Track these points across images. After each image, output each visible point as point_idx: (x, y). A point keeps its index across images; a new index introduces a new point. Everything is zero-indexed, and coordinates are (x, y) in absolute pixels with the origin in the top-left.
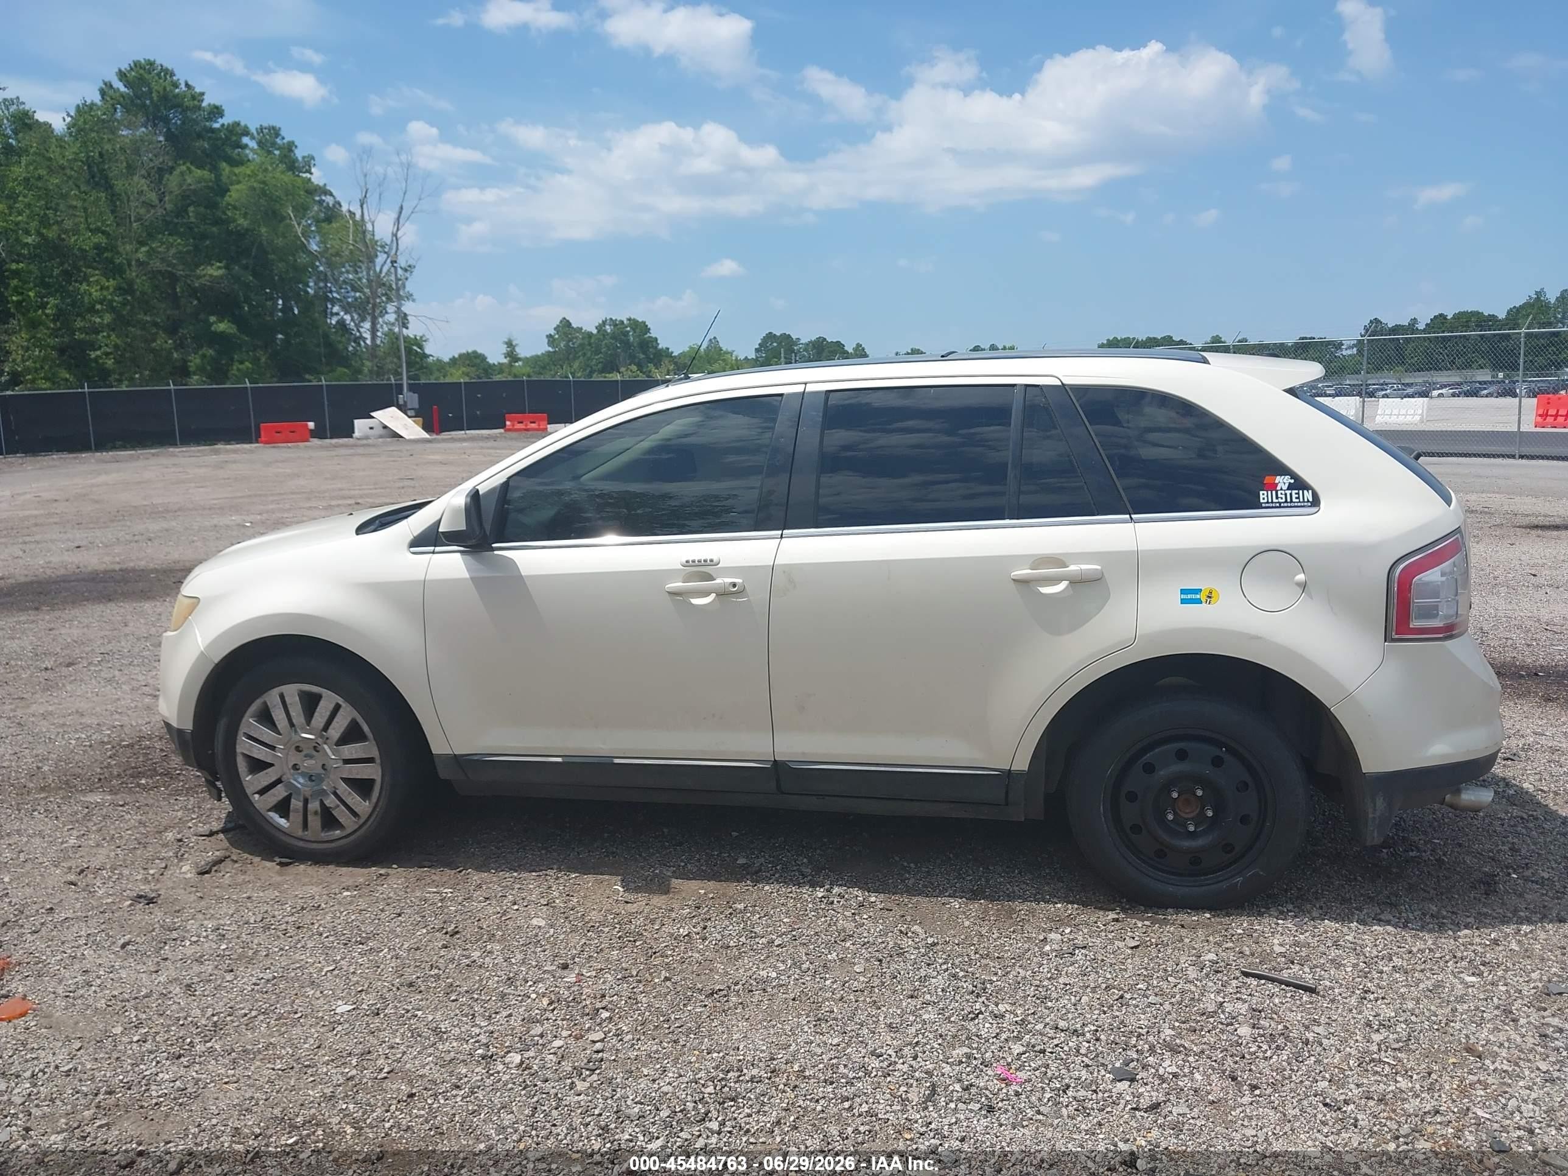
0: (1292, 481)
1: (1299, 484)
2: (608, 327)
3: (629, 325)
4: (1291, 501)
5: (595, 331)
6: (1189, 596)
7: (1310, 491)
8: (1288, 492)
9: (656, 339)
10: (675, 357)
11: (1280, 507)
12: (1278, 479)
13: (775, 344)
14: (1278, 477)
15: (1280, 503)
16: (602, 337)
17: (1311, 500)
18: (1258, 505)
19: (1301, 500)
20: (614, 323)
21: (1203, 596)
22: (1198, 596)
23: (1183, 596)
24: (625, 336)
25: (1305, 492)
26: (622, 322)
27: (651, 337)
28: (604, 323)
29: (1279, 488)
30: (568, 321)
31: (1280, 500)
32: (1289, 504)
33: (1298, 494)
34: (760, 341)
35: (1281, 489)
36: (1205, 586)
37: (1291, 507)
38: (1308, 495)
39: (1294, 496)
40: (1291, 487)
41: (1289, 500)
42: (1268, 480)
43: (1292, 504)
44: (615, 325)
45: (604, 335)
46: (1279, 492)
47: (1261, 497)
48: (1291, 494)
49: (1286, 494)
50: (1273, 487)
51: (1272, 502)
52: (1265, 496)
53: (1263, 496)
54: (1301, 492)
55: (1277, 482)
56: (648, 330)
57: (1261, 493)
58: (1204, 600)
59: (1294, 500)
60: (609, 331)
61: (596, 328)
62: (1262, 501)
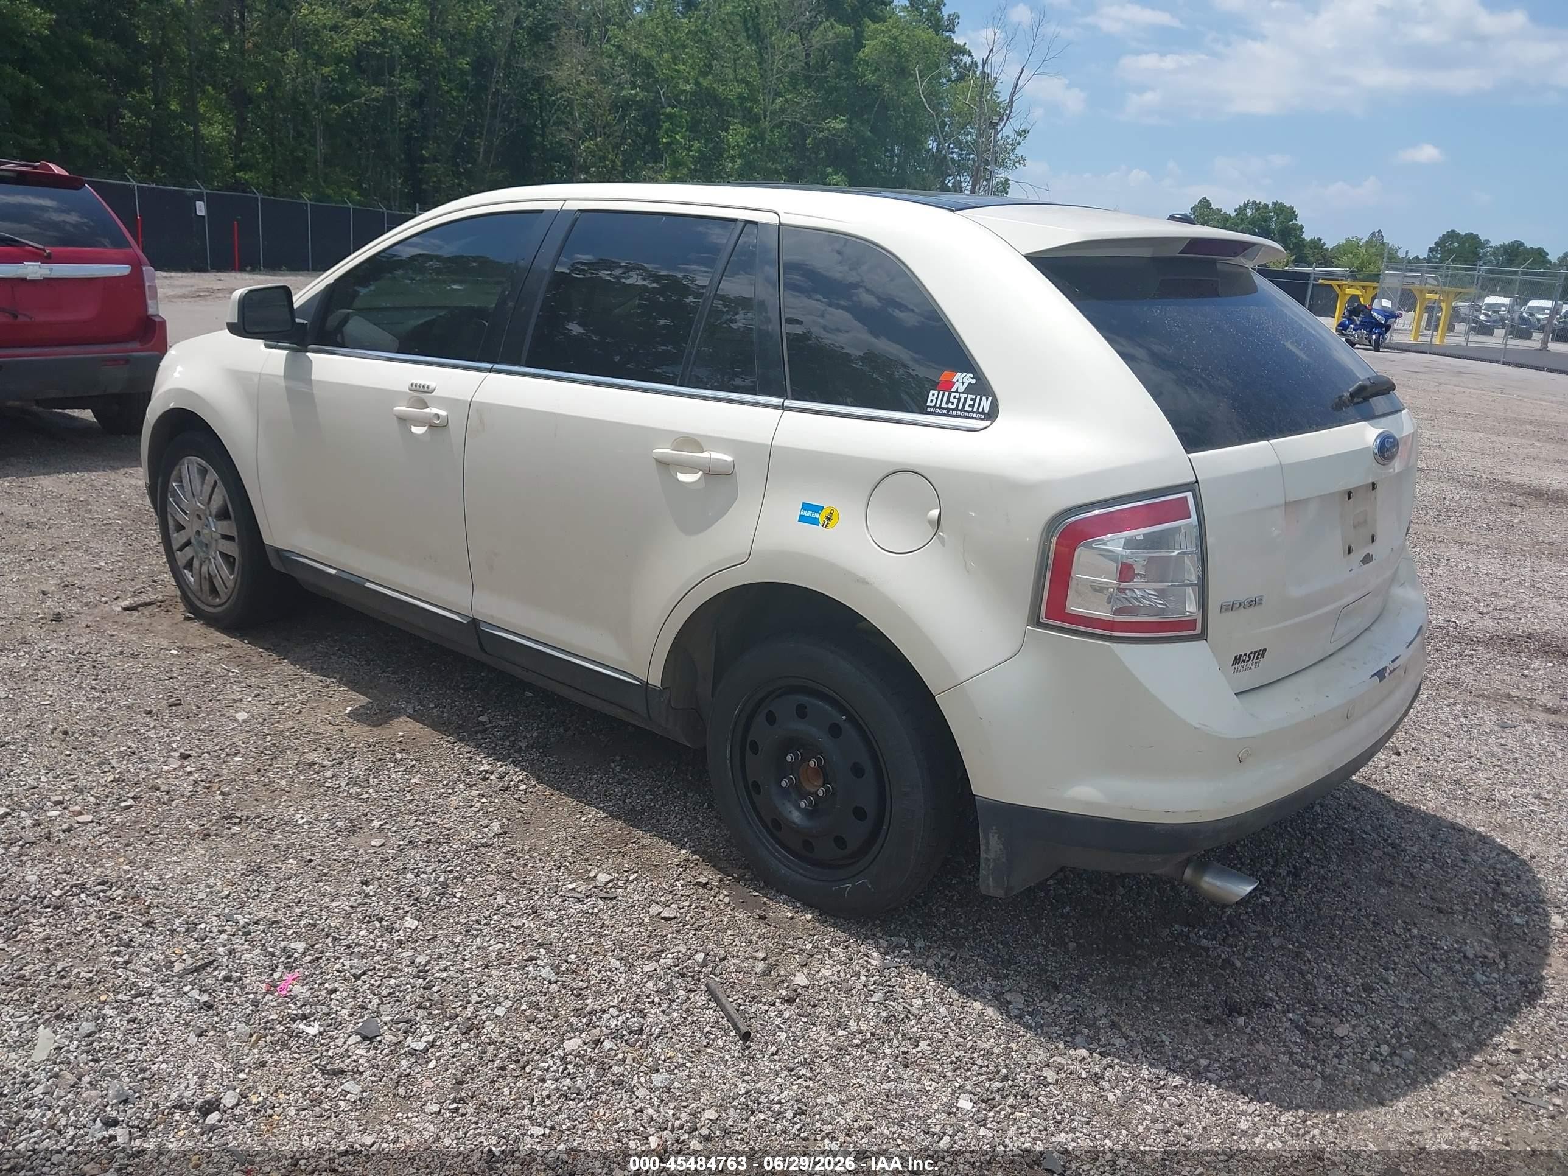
0: (973, 382)
1: (981, 387)
2: (1248, 210)
3: (1274, 210)
4: (963, 410)
5: (1233, 214)
6: (809, 513)
7: (990, 399)
8: (963, 396)
9: (1302, 227)
10: (1327, 249)
11: (947, 415)
12: (959, 376)
13: (1456, 245)
14: (959, 374)
15: (948, 409)
16: (1239, 221)
17: (986, 411)
18: (922, 409)
19: (975, 410)
20: (1257, 206)
21: (822, 517)
22: (817, 515)
23: (804, 513)
24: (1265, 221)
25: (984, 398)
26: (1266, 206)
27: (1297, 225)
28: (1245, 206)
29: (954, 389)
30: (1208, 201)
31: (950, 406)
32: (959, 412)
33: (974, 400)
34: (1437, 240)
35: (957, 391)
36: (827, 505)
37: (960, 417)
38: (986, 404)
39: (969, 402)
40: (970, 389)
41: (960, 408)
42: (945, 376)
43: (963, 414)
44: (1258, 209)
45: (1242, 220)
46: (953, 395)
47: (930, 397)
48: (966, 399)
49: (960, 398)
50: (948, 386)
51: (940, 407)
52: (934, 398)
53: (933, 397)
54: (978, 397)
55: (955, 380)
56: (1294, 216)
57: (932, 392)
58: (821, 522)
59: (967, 408)
60: (1249, 215)
61: (1236, 211)
62: (929, 404)
